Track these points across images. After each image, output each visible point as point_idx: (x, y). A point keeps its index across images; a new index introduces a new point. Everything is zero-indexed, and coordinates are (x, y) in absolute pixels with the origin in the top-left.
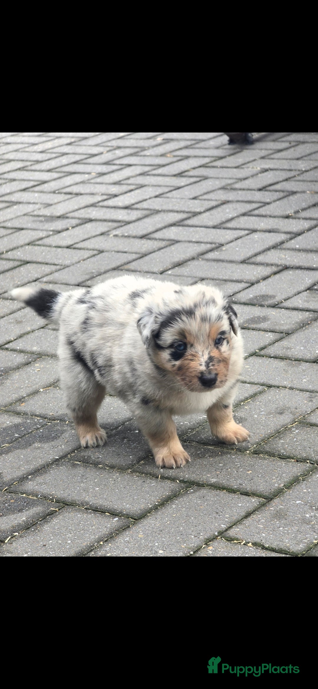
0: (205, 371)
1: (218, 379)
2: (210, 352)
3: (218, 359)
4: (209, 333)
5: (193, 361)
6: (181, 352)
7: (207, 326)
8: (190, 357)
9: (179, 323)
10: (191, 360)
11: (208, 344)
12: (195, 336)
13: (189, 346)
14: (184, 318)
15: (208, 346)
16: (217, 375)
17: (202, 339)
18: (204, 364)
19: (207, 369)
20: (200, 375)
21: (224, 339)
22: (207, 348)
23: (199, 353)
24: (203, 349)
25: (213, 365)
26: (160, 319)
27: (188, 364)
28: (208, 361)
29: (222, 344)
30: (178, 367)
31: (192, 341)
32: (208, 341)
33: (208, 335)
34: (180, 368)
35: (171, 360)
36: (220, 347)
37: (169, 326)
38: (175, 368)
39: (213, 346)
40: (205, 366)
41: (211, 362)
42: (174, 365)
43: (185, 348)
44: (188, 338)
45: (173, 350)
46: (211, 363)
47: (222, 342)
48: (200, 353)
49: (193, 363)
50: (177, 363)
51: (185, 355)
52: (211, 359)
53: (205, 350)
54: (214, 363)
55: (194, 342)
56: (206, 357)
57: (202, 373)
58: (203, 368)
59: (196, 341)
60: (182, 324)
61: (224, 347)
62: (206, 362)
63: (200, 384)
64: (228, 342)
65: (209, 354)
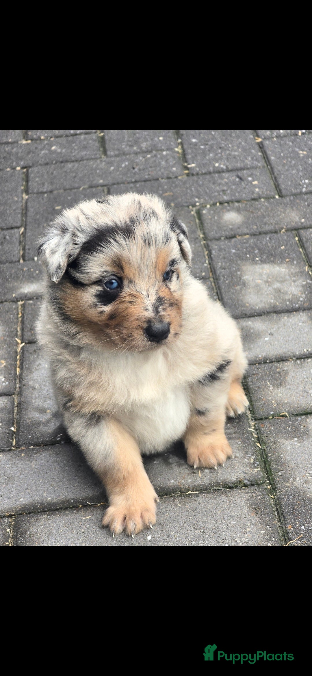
0: (154, 318)
1: (171, 330)
2: (157, 290)
3: (169, 301)
4: (156, 262)
5: (133, 304)
6: (115, 290)
7: (152, 253)
8: (128, 299)
9: (113, 247)
10: (130, 302)
11: (154, 279)
12: (136, 268)
13: (126, 282)
14: (120, 239)
15: (155, 282)
16: (169, 324)
17: (146, 273)
18: (150, 308)
19: (156, 315)
20: (145, 325)
21: (173, 272)
22: (154, 286)
23: (143, 292)
24: (148, 287)
25: (164, 310)
26: (82, 239)
27: (127, 309)
28: (157, 304)
29: (171, 279)
30: (109, 315)
31: (132, 275)
32: (155, 274)
33: (154, 266)
34: (112, 316)
35: (96, 305)
36: (169, 284)
37: (96, 250)
38: (104, 317)
39: (161, 282)
40: (153, 310)
41: (162, 305)
42: (102, 312)
43: (120, 286)
44: (126, 271)
45: (100, 288)
46: (161, 307)
47: (171, 277)
48: (145, 293)
49: (133, 307)
50: (107, 309)
51: (120, 297)
52: (160, 300)
53: (151, 288)
54: (165, 307)
55: (134, 277)
56: (153, 298)
57: (149, 321)
58: (150, 314)
59: (137, 274)
60: (117, 248)
61: (174, 284)
62: (153, 305)
63: (146, 339)
64: (178, 277)
65: (157, 293)
